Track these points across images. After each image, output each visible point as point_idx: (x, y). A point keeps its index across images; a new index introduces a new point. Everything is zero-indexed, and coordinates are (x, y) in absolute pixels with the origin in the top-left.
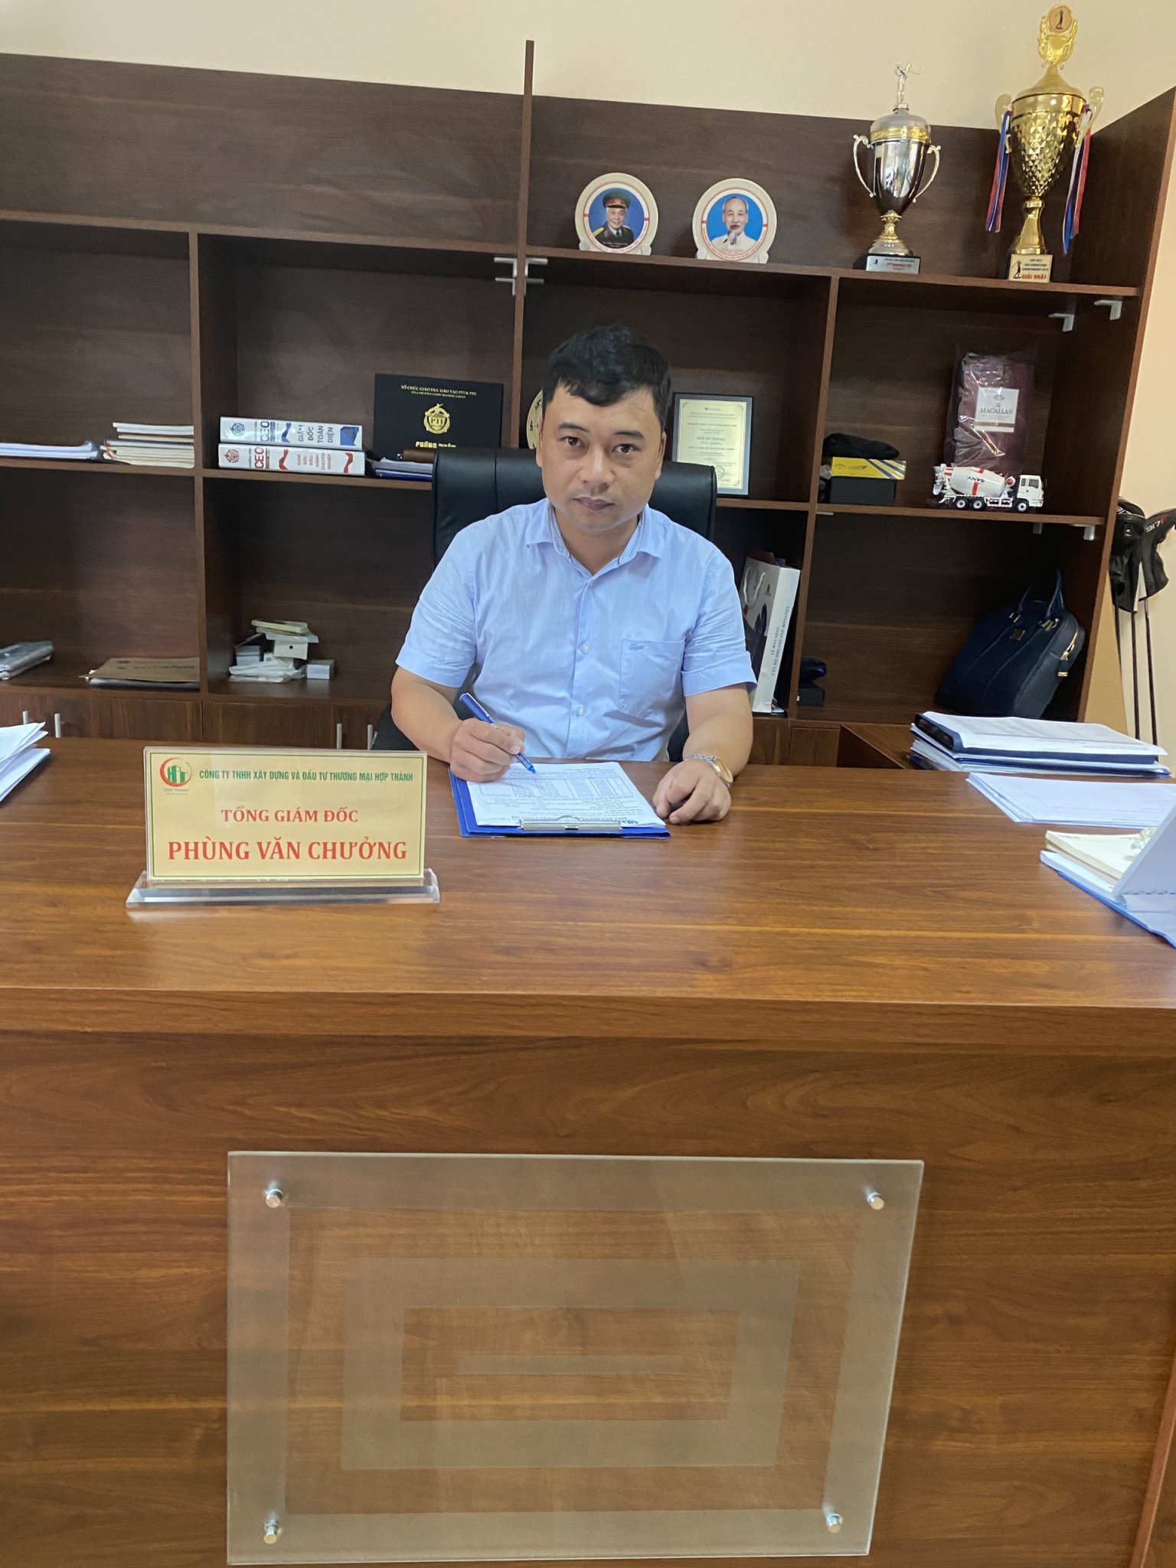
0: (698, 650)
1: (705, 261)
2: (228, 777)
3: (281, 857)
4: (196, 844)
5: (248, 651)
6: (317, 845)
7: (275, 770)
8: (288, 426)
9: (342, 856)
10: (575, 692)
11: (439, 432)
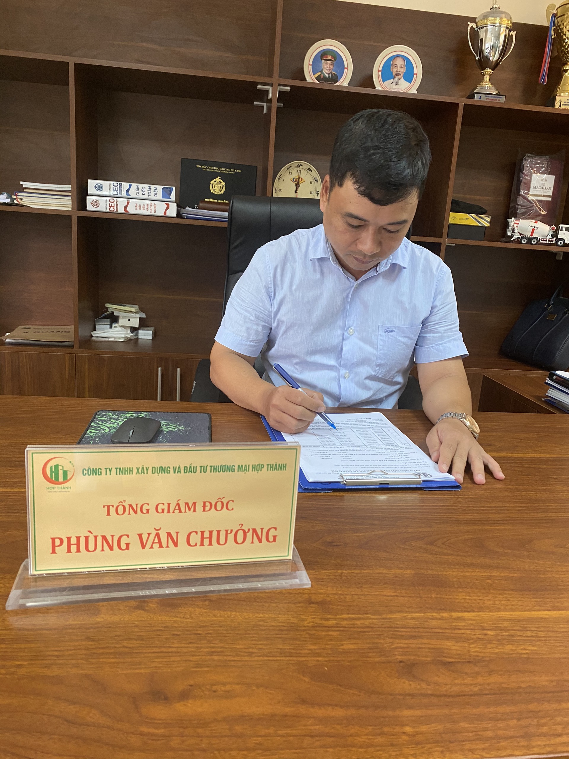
0: (431, 332)
1: (381, 91)
2: (110, 474)
3: (161, 546)
4: (78, 538)
5: (103, 322)
6: (194, 533)
7: (157, 465)
8: (130, 186)
9: (218, 542)
10: (343, 362)
11: (219, 193)
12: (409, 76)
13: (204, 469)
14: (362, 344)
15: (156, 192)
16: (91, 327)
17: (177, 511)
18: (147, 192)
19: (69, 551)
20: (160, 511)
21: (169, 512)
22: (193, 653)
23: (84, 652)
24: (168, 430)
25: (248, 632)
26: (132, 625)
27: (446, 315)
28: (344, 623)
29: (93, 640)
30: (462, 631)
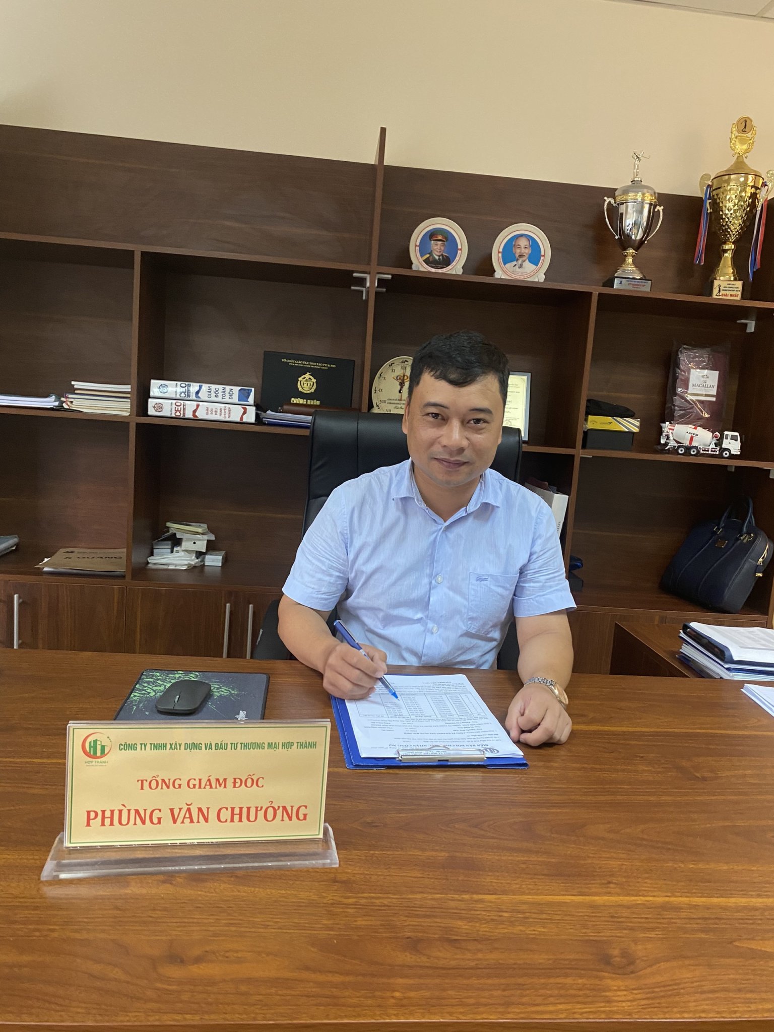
0: (531, 581)
1: (500, 279)
2: (145, 749)
3: (192, 821)
4: (112, 812)
5: (162, 545)
6: (225, 809)
7: (190, 742)
8: (200, 387)
9: (248, 819)
10: (430, 614)
11: (308, 392)
12: (535, 258)
13: (234, 746)
14: (451, 593)
15: (231, 395)
16: (148, 551)
17: (208, 787)
18: (220, 394)
19: (103, 824)
20: (191, 786)
21: (200, 787)
22: (212, 924)
23: (111, 920)
24: (218, 695)
25: (268, 907)
26: (158, 897)
27: (548, 562)
28: (363, 901)
29: (120, 910)
30: (478, 912)
